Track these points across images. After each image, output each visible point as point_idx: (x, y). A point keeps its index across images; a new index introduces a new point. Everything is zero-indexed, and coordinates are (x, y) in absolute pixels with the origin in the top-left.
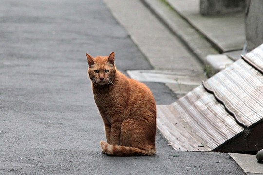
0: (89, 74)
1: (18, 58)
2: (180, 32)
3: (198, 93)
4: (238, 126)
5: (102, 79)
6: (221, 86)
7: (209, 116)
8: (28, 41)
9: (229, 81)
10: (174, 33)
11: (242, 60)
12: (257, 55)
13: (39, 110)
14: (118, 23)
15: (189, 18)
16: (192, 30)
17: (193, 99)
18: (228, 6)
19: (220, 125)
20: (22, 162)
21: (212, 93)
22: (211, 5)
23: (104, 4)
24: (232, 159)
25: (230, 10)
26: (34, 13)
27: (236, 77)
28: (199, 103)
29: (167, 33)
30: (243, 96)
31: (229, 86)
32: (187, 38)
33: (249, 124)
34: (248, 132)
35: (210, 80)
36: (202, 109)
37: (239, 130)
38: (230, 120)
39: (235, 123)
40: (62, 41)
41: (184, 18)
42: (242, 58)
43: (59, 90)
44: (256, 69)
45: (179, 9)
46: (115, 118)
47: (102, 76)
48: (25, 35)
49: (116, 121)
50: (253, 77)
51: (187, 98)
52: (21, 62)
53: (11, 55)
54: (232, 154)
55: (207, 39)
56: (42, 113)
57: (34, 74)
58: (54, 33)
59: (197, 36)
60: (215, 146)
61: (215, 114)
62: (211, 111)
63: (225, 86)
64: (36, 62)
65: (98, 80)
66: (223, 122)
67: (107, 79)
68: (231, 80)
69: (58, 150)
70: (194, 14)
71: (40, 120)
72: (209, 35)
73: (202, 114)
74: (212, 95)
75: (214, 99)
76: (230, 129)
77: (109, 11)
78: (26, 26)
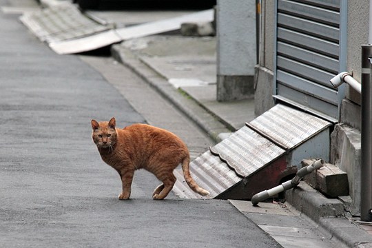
0: (94, 138)
1: (36, 137)
2: (196, 117)
3: (206, 157)
4: (237, 178)
5: (105, 143)
6: (226, 149)
7: (214, 174)
8: (44, 124)
9: (233, 145)
10: (191, 119)
11: (246, 127)
12: (260, 122)
13: (58, 172)
14: (135, 111)
15: (205, 105)
16: (208, 115)
17: (201, 163)
18: (245, 93)
19: (222, 178)
20: (44, 203)
21: (217, 155)
22: (228, 91)
23: (122, 96)
24: (230, 203)
25: (247, 97)
26: (50, 103)
27: (240, 141)
28: (206, 165)
29: (184, 119)
30: (245, 154)
31: (233, 148)
32: (202, 122)
33: (246, 175)
34: (245, 182)
35: (217, 146)
36: (208, 169)
37: (238, 180)
38: (231, 174)
39: (235, 175)
40: (79, 124)
41: (201, 105)
42: (247, 125)
43: (77, 159)
44: (258, 132)
45: (197, 98)
46: (125, 170)
47: (105, 140)
48: (42, 120)
49: (126, 172)
50: (254, 140)
51: (196, 163)
52: (38, 140)
53: (29, 135)
54: (231, 201)
55: (222, 121)
56: (61, 174)
57: (52, 148)
58: (70, 118)
59: (212, 119)
60: (216, 195)
61: (219, 171)
62: (216, 169)
63: (229, 148)
64: (54, 140)
65: (101, 143)
66: (225, 176)
67: (109, 142)
68: (235, 143)
69: (76, 197)
70: (211, 102)
71: (59, 178)
72: (224, 118)
73: (208, 172)
74: (218, 157)
75: (219, 160)
76: (230, 180)
77: (127, 101)
78: (42, 113)
